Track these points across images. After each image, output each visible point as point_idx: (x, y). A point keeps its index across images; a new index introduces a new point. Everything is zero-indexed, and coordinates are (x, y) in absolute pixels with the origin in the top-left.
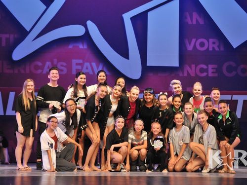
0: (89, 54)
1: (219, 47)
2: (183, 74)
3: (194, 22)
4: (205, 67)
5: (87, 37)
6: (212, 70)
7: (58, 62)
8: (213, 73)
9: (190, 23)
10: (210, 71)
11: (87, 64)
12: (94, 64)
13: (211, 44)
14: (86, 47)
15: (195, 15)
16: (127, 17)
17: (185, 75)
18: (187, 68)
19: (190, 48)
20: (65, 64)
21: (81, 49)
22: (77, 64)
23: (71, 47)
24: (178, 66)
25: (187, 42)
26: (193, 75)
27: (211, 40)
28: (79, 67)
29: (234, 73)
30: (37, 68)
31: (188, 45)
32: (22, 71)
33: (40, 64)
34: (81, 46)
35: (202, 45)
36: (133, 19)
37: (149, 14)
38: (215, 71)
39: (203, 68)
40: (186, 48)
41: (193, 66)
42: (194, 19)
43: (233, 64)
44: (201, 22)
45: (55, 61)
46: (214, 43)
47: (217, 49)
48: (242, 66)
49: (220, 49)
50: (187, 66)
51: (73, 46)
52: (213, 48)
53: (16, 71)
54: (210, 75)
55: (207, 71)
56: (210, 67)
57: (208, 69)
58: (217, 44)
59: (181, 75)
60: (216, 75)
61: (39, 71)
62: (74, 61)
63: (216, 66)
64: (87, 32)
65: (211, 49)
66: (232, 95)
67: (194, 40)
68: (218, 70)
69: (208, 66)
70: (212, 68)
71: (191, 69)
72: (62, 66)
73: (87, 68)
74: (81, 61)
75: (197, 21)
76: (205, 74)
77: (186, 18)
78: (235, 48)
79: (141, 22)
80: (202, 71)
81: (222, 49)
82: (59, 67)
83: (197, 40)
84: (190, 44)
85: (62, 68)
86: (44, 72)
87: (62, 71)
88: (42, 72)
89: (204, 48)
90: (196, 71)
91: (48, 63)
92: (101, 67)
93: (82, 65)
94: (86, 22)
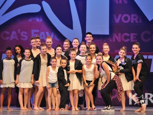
0: (44, 26)
1: (138, 20)
4: (128, 35)
5: (42, 13)
6: (133, 37)
7: (21, 32)
8: (134, 39)
9: (117, 2)
10: (132, 37)
11: (42, 33)
12: (47, 33)
13: (133, 18)
14: (41, 20)
17: (114, 41)
18: (115, 36)
19: (117, 21)
20: (26, 33)
21: (38, 22)
22: (35, 33)
23: (30, 20)
25: (115, 16)
26: (119, 41)
27: (133, 15)
29: (149, 39)
30: (5, 36)
33: (7, 33)
34: (38, 20)
35: (126, 18)
38: (135, 37)
40: (114, 21)
41: (120, 34)
43: (149, 33)
45: (19, 31)
46: (134, 17)
47: (137, 22)
49: (139, 21)
50: (115, 34)
51: (32, 20)
52: (134, 21)
54: (132, 41)
55: (129, 37)
56: (132, 35)
58: (137, 18)
59: (111, 41)
61: (8, 38)
62: (33, 31)
63: (136, 34)
64: (42, 9)
65: (132, 22)
66: (148, 55)
67: (120, 15)
69: (130, 35)
70: (133, 36)
71: (118, 36)
72: (24, 34)
73: (42, 36)
74: (38, 31)
75: (122, 1)
76: (128, 40)
78: (150, 21)
80: (126, 37)
81: (141, 22)
82: (22, 35)
83: (122, 16)
84: (117, 18)
85: (24, 36)
86: (11, 39)
87: (24, 38)
88: (9, 39)
89: (127, 21)
90: (122, 38)
91: (14, 33)
92: (52, 35)
93: (39, 33)
94: (42, 2)
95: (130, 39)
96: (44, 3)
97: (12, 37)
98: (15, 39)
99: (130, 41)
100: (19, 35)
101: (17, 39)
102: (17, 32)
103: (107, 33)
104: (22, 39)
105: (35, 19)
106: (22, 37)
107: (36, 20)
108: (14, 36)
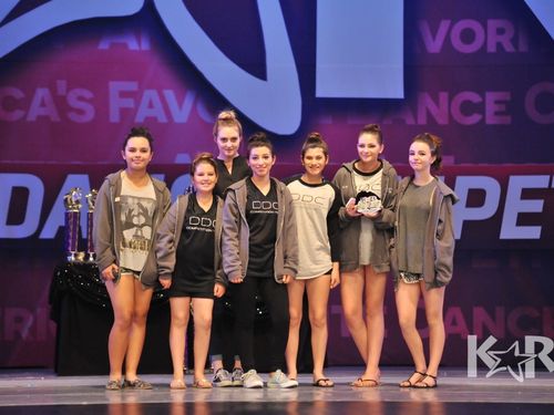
0: (156, 67)
1: (514, 41)
2: (416, 118)
4: (475, 98)
6: (497, 108)
7: (68, 90)
8: (496, 113)
10: (490, 108)
11: (150, 94)
12: (170, 95)
13: (493, 36)
14: (145, 46)
18: (426, 102)
19: (434, 45)
20: (88, 94)
21: (136, 51)
22: (124, 94)
23: (104, 45)
24: (402, 97)
25: (425, 28)
26: (442, 121)
27: (493, 24)
28: (130, 103)
31: (428, 37)
33: (18, 94)
34: (133, 45)
35: (468, 36)
38: (503, 108)
39: (470, 102)
41: (444, 96)
45: (62, 85)
46: (500, 31)
47: (509, 48)
49: (516, 46)
51: (112, 45)
52: (499, 45)
54: (490, 120)
55: (480, 108)
56: (491, 97)
57: (484, 102)
58: (510, 32)
59: (410, 121)
60: (507, 120)
61: (18, 114)
62: (115, 87)
63: (506, 96)
65: (492, 49)
67: (444, 25)
69: (483, 96)
70: (496, 102)
71: (437, 103)
72: (81, 99)
73: (151, 106)
74: (132, 86)
76: (475, 119)
80: (468, 108)
81: (523, 48)
82: (73, 102)
83: (453, 25)
84: (434, 37)
85: (81, 105)
86: (32, 117)
87: (81, 112)
88: (25, 116)
89: (474, 48)
90: (452, 111)
91: (42, 93)
92: (188, 102)
93: (136, 96)
95: (482, 111)
97: (35, 111)
98: (46, 118)
99: (483, 119)
100: (61, 103)
101: (55, 118)
102: (53, 90)
103: (396, 91)
104: (73, 116)
105: (122, 40)
106: (72, 109)
107: (125, 45)
108: (43, 104)
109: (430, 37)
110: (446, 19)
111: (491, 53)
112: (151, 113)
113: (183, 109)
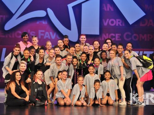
0: (48, 27)
1: (122, 24)
2: (102, 39)
3: (108, 10)
4: (114, 35)
5: (47, 18)
6: (118, 37)
7: (30, 31)
8: (118, 38)
9: (106, 10)
10: (117, 37)
11: (47, 33)
12: (51, 33)
13: (117, 22)
14: (46, 23)
15: (109, 6)
16: (70, 6)
18: (104, 36)
19: (106, 24)
22: (42, 33)
23: (38, 23)
25: (104, 21)
27: (117, 20)
28: (43, 35)
29: (130, 39)
32: (10, 36)
33: (20, 32)
34: (44, 23)
35: (112, 22)
36: (74, 8)
37: (83, 5)
38: (119, 37)
39: (112, 36)
40: (103, 24)
41: (107, 34)
42: (108, 8)
43: (129, 33)
44: (112, 9)
46: (119, 22)
47: (121, 25)
48: (135, 35)
50: (104, 34)
51: (39, 23)
52: (119, 24)
53: (7, 36)
54: (117, 39)
55: (115, 37)
56: (117, 35)
58: (121, 22)
59: (100, 39)
60: (120, 40)
62: (40, 31)
63: (120, 35)
64: (47, 15)
65: (117, 25)
67: (108, 20)
68: (121, 37)
69: (115, 34)
70: (118, 36)
72: (33, 33)
73: (47, 35)
74: (43, 31)
75: (110, 9)
76: (113, 39)
77: (103, 7)
79: (78, 9)
81: (123, 25)
83: (109, 20)
84: (105, 22)
89: (113, 25)
90: (109, 37)
92: (55, 35)
93: (44, 33)
94: (47, 9)
95: (115, 38)
96: (49, 10)
99: (115, 39)
105: (41, 22)
109: (104, 22)
110: (108, 18)
111: (117, 26)
112: (47, 37)
113: (54, 36)
